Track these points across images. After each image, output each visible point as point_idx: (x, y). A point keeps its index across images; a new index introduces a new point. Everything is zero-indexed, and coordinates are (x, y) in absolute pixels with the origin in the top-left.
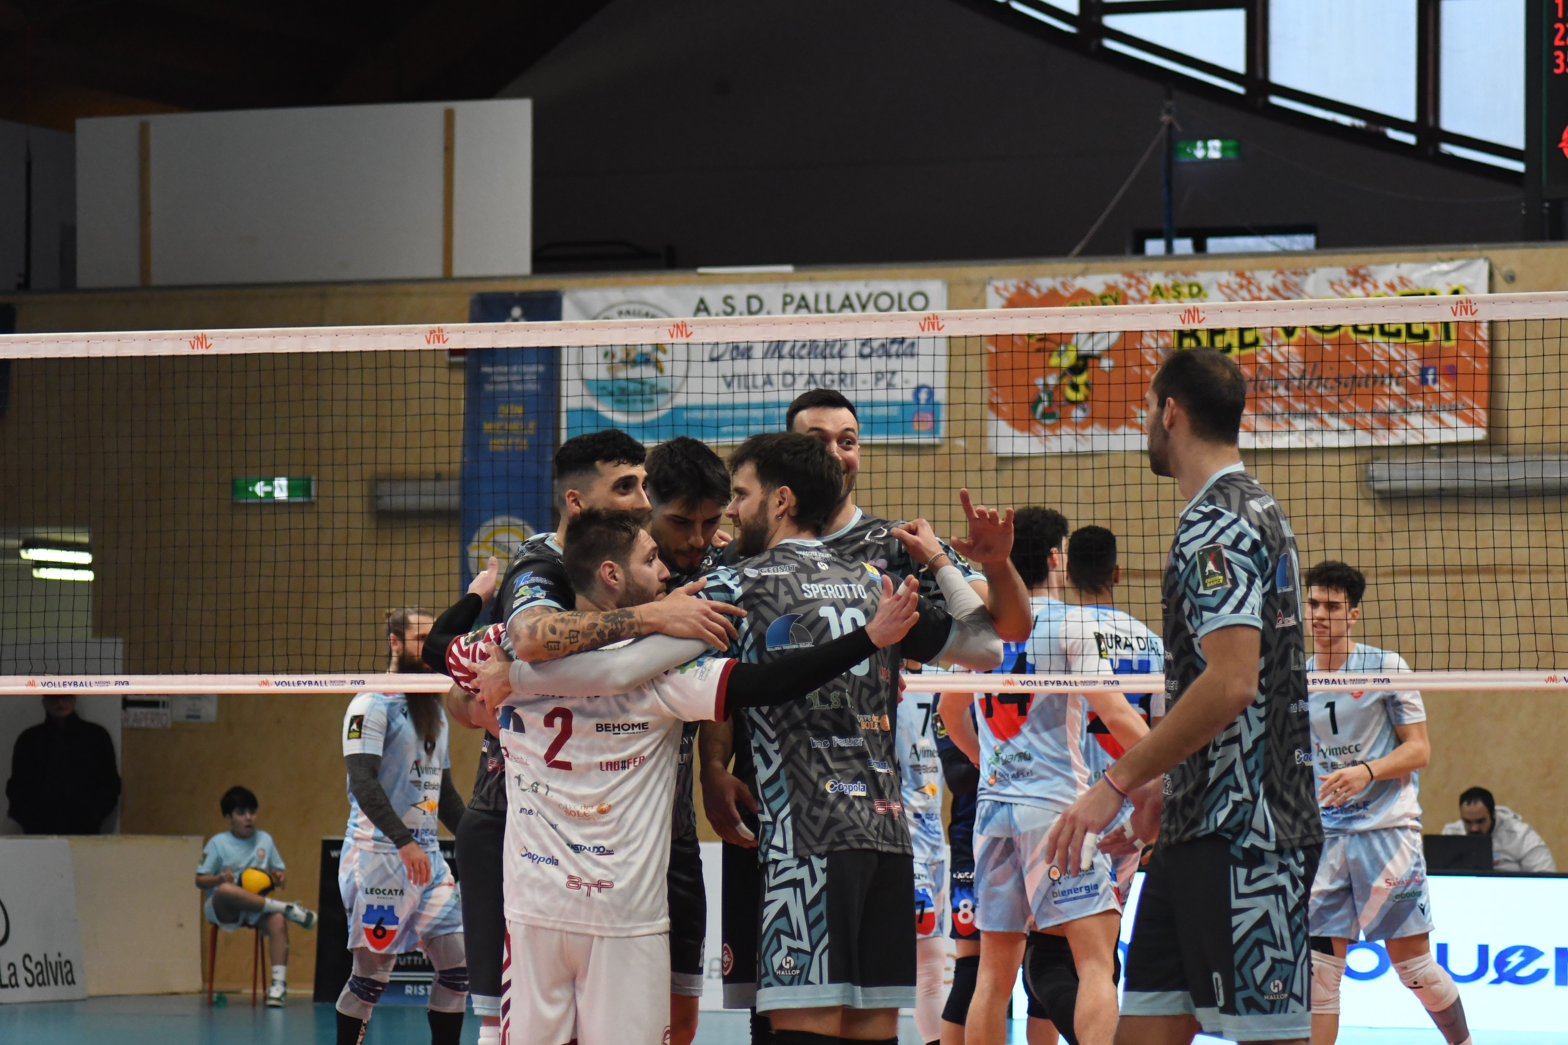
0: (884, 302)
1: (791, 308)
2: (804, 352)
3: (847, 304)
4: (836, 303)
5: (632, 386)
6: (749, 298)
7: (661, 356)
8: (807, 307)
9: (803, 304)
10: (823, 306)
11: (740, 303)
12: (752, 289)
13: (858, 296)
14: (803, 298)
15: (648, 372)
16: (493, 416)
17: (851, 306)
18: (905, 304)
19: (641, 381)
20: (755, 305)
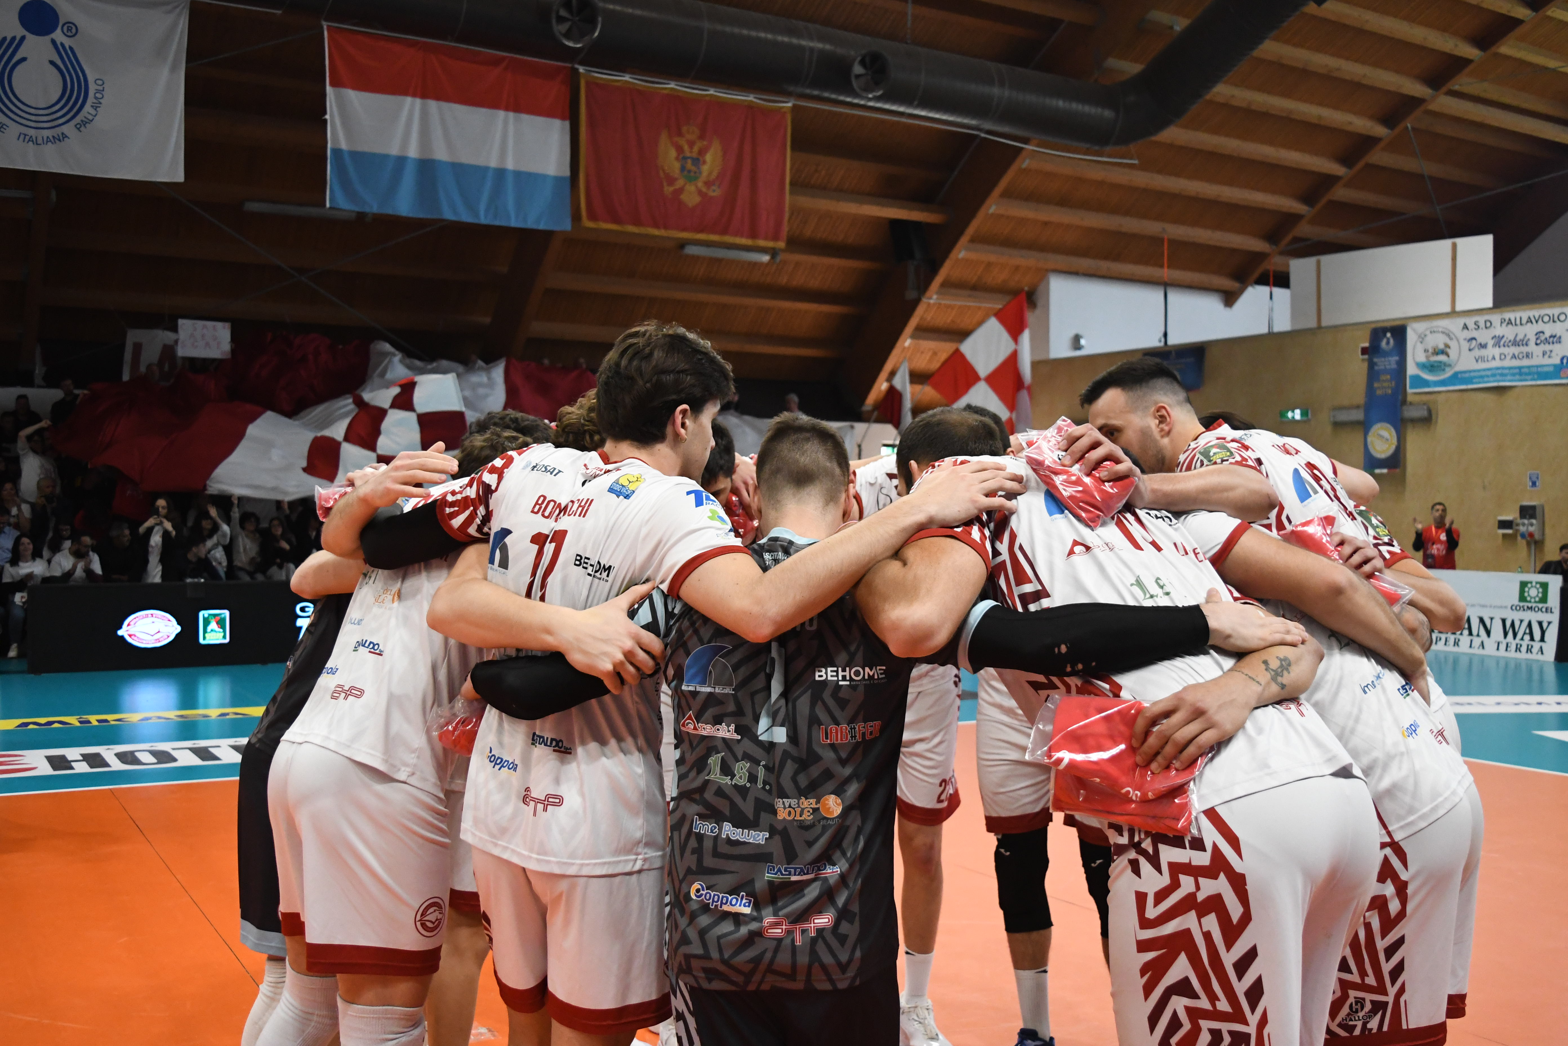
0: (1546, 319)
1: (1504, 325)
2: (1510, 344)
3: (1530, 321)
4: (1524, 321)
5: (1436, 364)
6: (1485, 322)
7: (1448, 350)
8: (1511, 323)
9: (1510, 322)
10: (1518, 322)
11: (1482, 325)
12: (1487, 317)
13: (1534, 317)
14: (1510, 320)
15: (1442, 358)
16: (1378, 380)
17: (1531, 322)
18: (1556, 319)
19: (1440, 362)
20: (1488, 324)
